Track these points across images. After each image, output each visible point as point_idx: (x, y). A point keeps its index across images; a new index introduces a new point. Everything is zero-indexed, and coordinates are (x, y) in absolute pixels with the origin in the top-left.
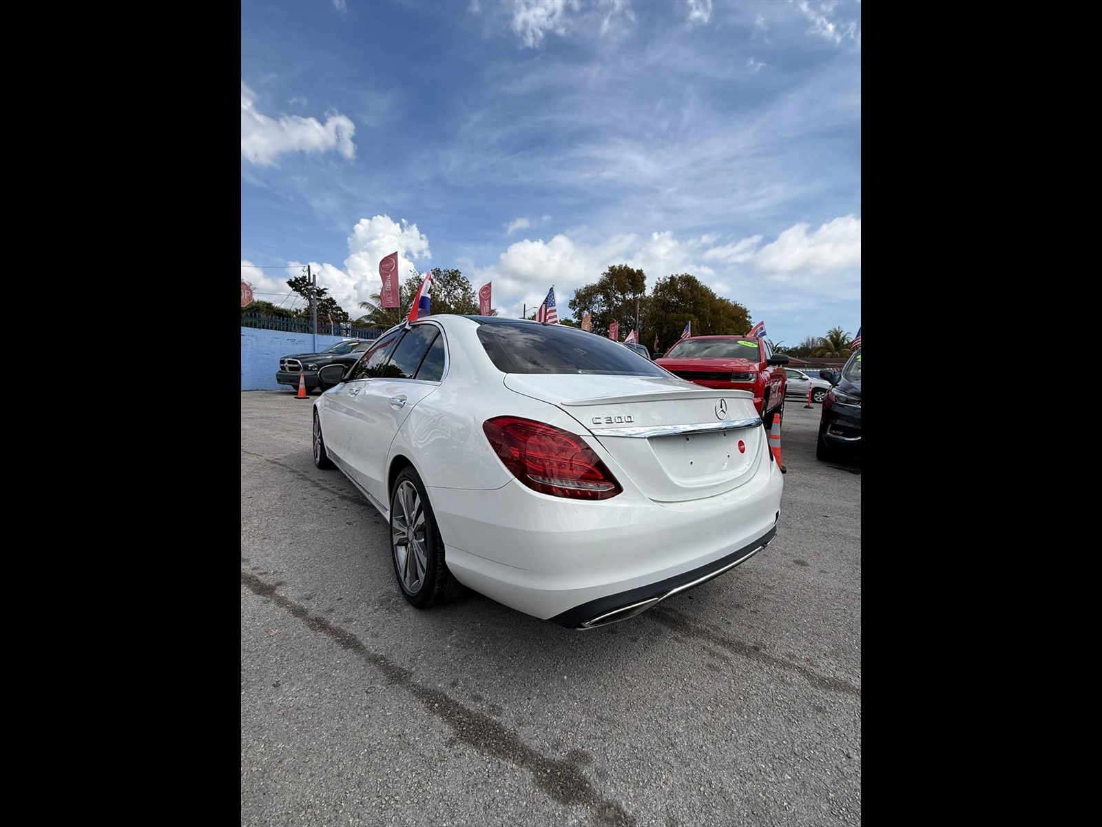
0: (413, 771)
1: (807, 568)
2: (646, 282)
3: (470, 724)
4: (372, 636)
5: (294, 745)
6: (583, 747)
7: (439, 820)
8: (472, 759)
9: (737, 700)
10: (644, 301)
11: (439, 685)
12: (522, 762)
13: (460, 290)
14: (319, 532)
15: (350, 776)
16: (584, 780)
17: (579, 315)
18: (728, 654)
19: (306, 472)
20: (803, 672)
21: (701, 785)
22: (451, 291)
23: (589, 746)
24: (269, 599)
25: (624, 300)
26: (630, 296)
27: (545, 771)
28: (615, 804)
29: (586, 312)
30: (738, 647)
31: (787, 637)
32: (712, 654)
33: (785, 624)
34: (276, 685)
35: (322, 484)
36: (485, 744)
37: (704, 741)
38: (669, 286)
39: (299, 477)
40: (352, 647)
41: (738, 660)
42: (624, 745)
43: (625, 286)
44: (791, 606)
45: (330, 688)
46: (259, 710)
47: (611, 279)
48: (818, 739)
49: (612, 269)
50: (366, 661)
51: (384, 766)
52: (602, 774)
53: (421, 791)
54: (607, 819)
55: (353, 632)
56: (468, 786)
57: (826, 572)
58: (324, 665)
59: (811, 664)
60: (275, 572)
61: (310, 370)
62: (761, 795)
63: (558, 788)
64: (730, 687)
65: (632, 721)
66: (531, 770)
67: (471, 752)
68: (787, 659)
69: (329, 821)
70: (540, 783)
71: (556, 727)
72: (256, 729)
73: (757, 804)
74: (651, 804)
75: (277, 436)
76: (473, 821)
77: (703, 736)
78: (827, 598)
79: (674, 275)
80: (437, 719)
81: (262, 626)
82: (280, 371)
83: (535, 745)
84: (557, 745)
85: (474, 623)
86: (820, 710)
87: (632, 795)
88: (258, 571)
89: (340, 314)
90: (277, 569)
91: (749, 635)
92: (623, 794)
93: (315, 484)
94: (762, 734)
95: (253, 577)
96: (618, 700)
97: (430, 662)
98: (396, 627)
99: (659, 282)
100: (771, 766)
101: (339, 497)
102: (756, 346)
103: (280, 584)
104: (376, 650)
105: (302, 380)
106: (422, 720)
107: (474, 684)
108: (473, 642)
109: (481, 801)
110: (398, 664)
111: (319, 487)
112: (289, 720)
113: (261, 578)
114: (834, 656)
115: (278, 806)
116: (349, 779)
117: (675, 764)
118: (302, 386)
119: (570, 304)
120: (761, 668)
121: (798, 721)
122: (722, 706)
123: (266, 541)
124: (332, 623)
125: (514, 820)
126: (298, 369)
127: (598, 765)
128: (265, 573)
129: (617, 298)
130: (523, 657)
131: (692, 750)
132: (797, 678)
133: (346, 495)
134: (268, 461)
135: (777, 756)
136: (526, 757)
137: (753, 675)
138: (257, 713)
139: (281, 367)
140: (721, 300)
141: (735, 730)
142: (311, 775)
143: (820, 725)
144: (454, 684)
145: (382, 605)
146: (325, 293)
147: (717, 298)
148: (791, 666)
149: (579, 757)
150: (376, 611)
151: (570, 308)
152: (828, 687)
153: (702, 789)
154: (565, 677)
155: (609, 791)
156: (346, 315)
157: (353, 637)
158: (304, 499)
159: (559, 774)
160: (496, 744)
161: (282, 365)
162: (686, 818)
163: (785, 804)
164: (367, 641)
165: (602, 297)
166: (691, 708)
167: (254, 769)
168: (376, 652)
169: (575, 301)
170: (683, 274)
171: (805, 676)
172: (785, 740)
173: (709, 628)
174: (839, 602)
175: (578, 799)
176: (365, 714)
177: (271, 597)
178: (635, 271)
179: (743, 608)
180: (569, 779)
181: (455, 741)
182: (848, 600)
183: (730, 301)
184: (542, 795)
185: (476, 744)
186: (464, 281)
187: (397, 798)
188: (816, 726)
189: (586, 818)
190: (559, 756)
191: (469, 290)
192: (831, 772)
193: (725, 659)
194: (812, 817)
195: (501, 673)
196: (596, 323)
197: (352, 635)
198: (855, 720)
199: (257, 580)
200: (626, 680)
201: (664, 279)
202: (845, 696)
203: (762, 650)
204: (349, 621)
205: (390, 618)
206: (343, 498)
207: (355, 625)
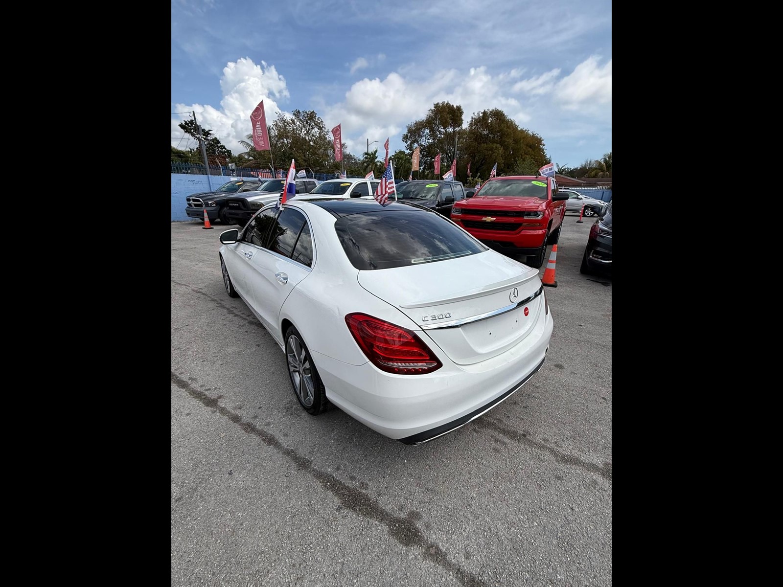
0: (318, 528)
1: (562, 370)
2: (463, 117)
3: (349, 496)
4: (284, 435)
5: (247, 514)
6: (417, 509)
7: (336, 558)
8: (352, 519)
9: (510, 474)
10: (461, 133)
11: (329, 470)
12: (382, 520)
13: (316, 130)
14: (239, 353)
15: (283, 533)
16: (417, 531)
17: (410, 147)
18: (506, 440)
19: (222, 300)
20: (552, 451)
21: (485, 531)
22: (309, 130)
23: (420, 508)
24: (215, 409)
25: (446, 134)
26: (450, 130)
27: (395, 526)
28: (435, 545)
29: (416, 145)
30: (513, 435)
31: (544, 426)
32: (497, 441)
33: (544, 416)
34: (230, 473)
35: (235, 311)
36: (359, 509)
37: (488, 502)
38: (482, 121)
39: (218, 305)
40: (273, 444)
41: (512, 444)
42: (441, 506)
43: (446, 122)
44: (549, 402)
45: (263, 474)
46: (223, 491)
47: (436, 114)
48: (556, 498)
49: (437, 106)
50: (283, 453)
51: (301, 525)
52: (428, 526)
53: (324, 541)
54: (431, 554)
55: (271, 432)
56: (351, 536)
57: (574, 373)
58: (257, 458)
59: (558, 446)
60: (215, 388)
61: (209, 206)
62: (519, 536)
63: (403, 536)
64: (506, 464)
65: (446, 490)
66: (387, 525)
67: (351, 514)
68: (543, 442)
69: (275, 561)
70: (392, 533)
71: (401, 496)
72: (224, 503)
73: (516, 542)
74: (456, 544)
75: (197, 266)
76: (355, 559)
77: (488, 499)
78: (573, 395)
79: (486, 110)
80: (330, 493)
81: (215, 431)
82: (188, 207)
83: (388, 508)
84: (401, 509)
85: (347, 423)
86: (559, 478)
87: (445, 539)
88: (204, 388)
89: (225, 152)
90: (216, 386)
91: (520, 425)
92: (440, 539)
93: (230, 312)
94: (523, 496)
95: (202, 392)
96: (438, 476)
97: (321, 453)
98: (298, 428)
99: (474, 117)
100: (526, 517)
101: (248, 322)
102: (546, 186)
103: (220, 397)
104: (288, 446)
105: (206, 215)
106: (321, 494)
107: (350, 468)
108: (347, 437)
109: (359, 546)
110: (303, 456)
111: (233, 313)
112: (242, 497)
113: (207, 393)
114: (572, 439)
115: (245, 553)
116: (283, 535)
117: (471, 518)
118: (206, 219)
119: (403, 138)
120: (526, 450)
121: (545, 486)
122: (500, 478)
123: (205, 363)
124: (257, 427)
125: (378, 556)
126: (201, 206)
127: (426, 520)
128: (209, 389)
129: (440, 132)
130: (379, 448)
131: (481, 508)
132: (548, 456)
133: (253, 320)
134: (193, 290)
135: (531, 511)
136: (384, 516)
137: (521, 454)
138: (222, 493)
139: (188, 204)
140: (522, 131)
141: (507, 494)
142: (261, 533)
143: (558, 489)
144: (338, 469)
145: (287, 411)
146: (211, 134)
147: (519, 129)
148: (545, 447)
149: (415, 515)
150: (284, 416)
151: (403, 141)
152: (566, 462)
153: (485, 534)
154: (406, 461)
155: (432, 537)
156: (229, 152)
157: (272, 437)
158: (225, 325)
159: (403, 527)
160: (366, 509)
161: (189, 202)
162: (475, 552)
163: (533, 541)
164: (281, 439)
165: (428, 131)
166: (482, 480)
167: (227, 530)
168: (288, 447)
169: (407, 135)
170: (494, 108)
171: (552, 454)
172: (536, 499)
173: (495, 422)
174: (580, 397)
175: (414, 543)
176: (287, 491)
177: (216, 408)
178: (455, 107)
179: (518, 405)
180: (409, 530)
181: (342, 508)
182: (586, 395)
183: (529, 132)
184: (393, 541)
185: (355, 510)
186: (319, 121)
187: (311, 545)
188: (556, 489)
189: (419, 554)
190: (403, 515)
191: (323, 129)
192: (561, 520)
193: (504, 444)
194: (547, 549)
195: (366, 460)
196: (424, 153)
197: (271, 435)
198: (579, 484)
199: (205, 395)
200: (443, 461)
201: (478, 114)
202: (576, 468)
203: (528, 437)
204: (268, 424)
205: (294, 421)
206: (251, 323)
207: (272, 427)
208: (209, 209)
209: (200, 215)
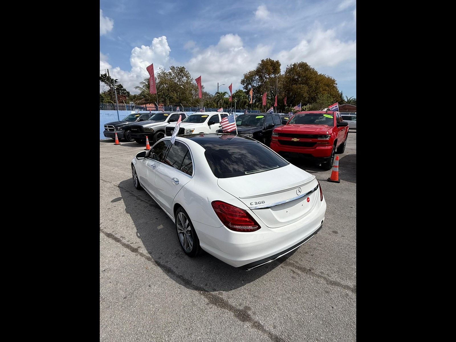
0: (198, 313)
1: (337, 234)
3: (213, 298)
4: (176, 268)
5: (161, 305)
6: (249, 305)
7: (207, 326)
8: (215, 309)
9: (300, 289)
10: (280, 78)
11: (202, 285)
12: (230, 310)
13: (185, 78)
14: (146, 223)
15: (180, 314)
16: (249, 315)
18: (300, 272)
19: (132, 191)
20: (325, 279)
21: (284, 316)
22: (180, 78)
23: (250, 305)
24: (137, 254)
25: (270, 78)
26: (273, 76)
27: (237, 313)
28: (258, 322)
29: (250, 86)
30: (303, 270)
31: (322, 265)
32: (294, 272)
33: (322, 260)
34: (150, 286)
35: (141, 198)
36: (218, 304)
37: (287, 303)
38: (293, 70)
39: (131, 194)
40: (171, 272)
41: (303, 275)
42: (262, 304)
43: (270, 71)
44: (326, 252)
45: (167, 287)
46: (147, 294)
47: (262, 67)
48: (324, 302)
50: (176, 277)
51: (189, 311)
52: (254, 313)
53: (201, 318)
54: (256, 326)
56: (214, 317)
57: (344, 236)
58: (163, 279)
59: (329, 276)
60: (136, 243)
62: (302, 319)
63: (241, 317)
64: (298, 285)
65: (265, 296)
66: (233, 312)
67: (215, 307)
68: (320, 274)
69: (177, 326)
70: (235, 316)
71: (240, 299)
72: (148, 300)
73: (301, 321)
74: (269, 322)
76: (217, 327)
77: (287, 301)
78: (341, 249)
80: (202, 297)
81: (138, 265)
82: (105, 131)
83: (234, 304)
84: (240, 305)
85: (210, 262)
86: (327, 292)
87: (263, 319)
88: (130, 242)
90: (136, 241)
91: (308, 265)
92: (260, 319)
93: (139, 199)
94: (306, 301)
95: (129, 245)
96: (260, 290)
97: (197, 277)
98: (183, 264)
100: (307, 310)
101: (150, 205)
103: (139, 247)
104: (178, 273)
105: (116, 136)
106: (198, 297)
107: (213, 285)
108: (211, 269)
109: (219, 321)
110: (187, 278)
111: (140, 199)
112: (157, 297)
113: (132, 245)
114: (337, 272)
115: (161, 322)
116: (180, 315)
117: (277, 310)
118: (117, 139)
120: (310, 278)
121: (319, 296)
122: (294, 291)
123: (128, 228)
124: (161, 263)
125: (229, 326)
126: (113, 130)
127: (253, 310)
128: (133, 243)
129: (266, 77)
130: (228, 275)
131: (283, 306)
132: (322, 281)
133: (152, 203)
134: (115, 185)
135: (310, 307)
136: (231, 308)
137: (307, 280)
138: (147, 295)
141: (298, 299)
142: (168, 314)
143: (326, 297)
144: (206, 285)
145: (177, 255)
148: (321, 277)
149: (247, 308)
150: (175, 258)
152: (332, 284)
153: (285, 317)
154: (243, 282)
155: (256, 318)
158: (136, 206)
159: (241, 313)
160: (222, 304)
161: (106, 128)
162: (279, 326)
163: (309, 322)
164: (175, 270)
165: (258, 77)
166: (284, 292)
167: (151, 312)
168: (179, 274)
169: (244, 80)
171: (325, 280)
172: (313, 302)
173: (294, 262)
174: (345, 250)
175: (247, 321)
176: (180, 295)
177: (138, 253)
179: (308, 254)
180: (244, 315)
181: (209, 304)
182: (349, 249)
184: (236, 319)
185: (216, 304)
186: (186, 73)
187: (194, 320)
188: (325, 298)
189: (249, 326)
190: (241, 308)
191: (189, 78)
192: (326, 312)
193: (298, 274)
194: (316, 325)
195: (221, 281)
196: (255, 91)
197: (169, 267)
198: (338, 296)
199: (131, 246)
200: (263, 282)
202: (337, 287)
203: (312, 271)
204: (167, 262)
205: (181, 261)
206: (151, 205)
207: (169, 263)
208: (118, 132)
209: (113, 136)
